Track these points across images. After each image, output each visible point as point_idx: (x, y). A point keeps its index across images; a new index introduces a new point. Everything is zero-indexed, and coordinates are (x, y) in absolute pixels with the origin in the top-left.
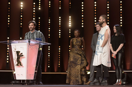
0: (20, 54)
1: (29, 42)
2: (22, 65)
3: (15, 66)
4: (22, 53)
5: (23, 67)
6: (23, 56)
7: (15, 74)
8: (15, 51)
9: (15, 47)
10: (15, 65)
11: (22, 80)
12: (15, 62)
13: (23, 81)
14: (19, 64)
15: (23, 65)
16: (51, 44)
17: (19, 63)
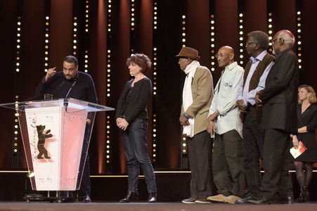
0: (44, 133)
1: (66, 104)
2: (49, 158)
3: (33, 159)
4: (49, 131)
5: (51, 161)
6: (51, 136)
7: (33, 178)
8: (34, 125)
9: (34, 116)
10: (33, 157)
11: (50, 191)
12: (34, 152)
13: (53, 193)
14: (43, 156)
15: (52, 158)
16: (114, 109)
17: (43, 153)
